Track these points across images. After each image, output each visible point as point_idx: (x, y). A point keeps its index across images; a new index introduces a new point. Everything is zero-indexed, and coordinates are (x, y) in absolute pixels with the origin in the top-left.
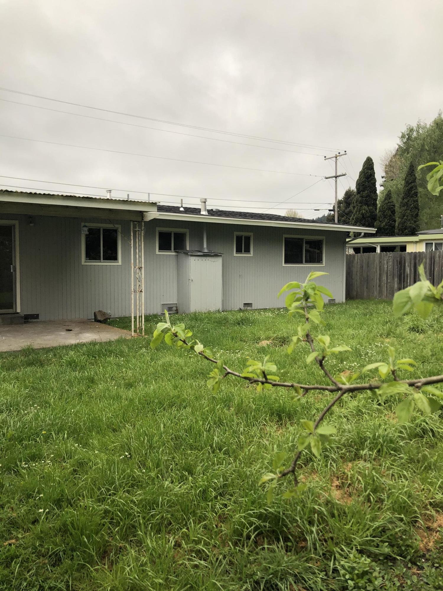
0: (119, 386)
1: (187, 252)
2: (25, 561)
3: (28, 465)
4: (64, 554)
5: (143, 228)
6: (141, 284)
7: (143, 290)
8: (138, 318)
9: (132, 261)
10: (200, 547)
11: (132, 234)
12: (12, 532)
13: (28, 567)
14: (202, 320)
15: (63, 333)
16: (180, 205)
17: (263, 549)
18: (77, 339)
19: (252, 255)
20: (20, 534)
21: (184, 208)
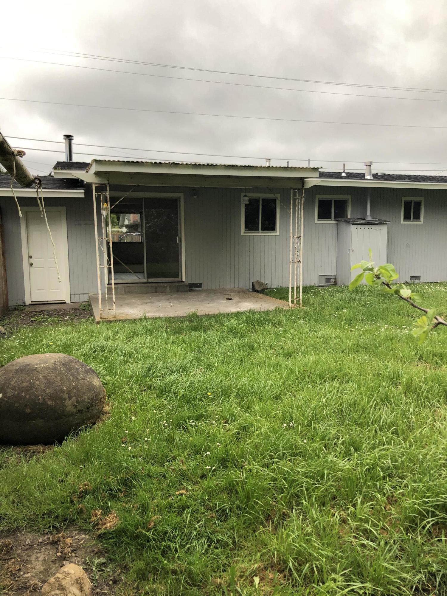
0: (278, 354)
1: (349, 220)
2: (194, 512)
3: (196, 423)
4: (231, 511)
5: (303, 195)
6: (300, 254)
7: (301, 261)
8: (295, 289)
9: (291, 231)
10: (367, 526)
11: (292, 203)
12: (183, 483)
13: (197, 518)
14: (363, 292)
15: (224, 302)
16: (342, 171)
17: (440, 541)
18: (237, 308)
19: (422, 222)
20: (190, 486)
21: (347, 173)
